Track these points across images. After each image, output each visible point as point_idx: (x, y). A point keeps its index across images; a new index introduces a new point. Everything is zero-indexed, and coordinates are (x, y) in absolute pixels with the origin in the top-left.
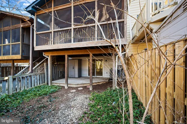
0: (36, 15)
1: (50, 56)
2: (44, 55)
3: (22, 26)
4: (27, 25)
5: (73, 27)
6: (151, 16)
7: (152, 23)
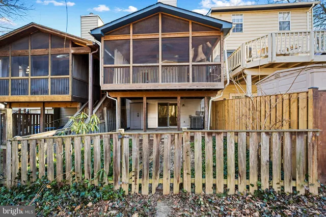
0: (102, 41)
1: (119, 99)
2: (109, 96)
3: (72, 51)
4: (82, 51)
5: (161, 63)
6: (246, 62)
7: (246, 69)
